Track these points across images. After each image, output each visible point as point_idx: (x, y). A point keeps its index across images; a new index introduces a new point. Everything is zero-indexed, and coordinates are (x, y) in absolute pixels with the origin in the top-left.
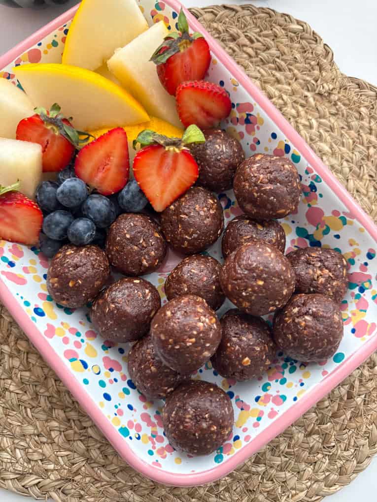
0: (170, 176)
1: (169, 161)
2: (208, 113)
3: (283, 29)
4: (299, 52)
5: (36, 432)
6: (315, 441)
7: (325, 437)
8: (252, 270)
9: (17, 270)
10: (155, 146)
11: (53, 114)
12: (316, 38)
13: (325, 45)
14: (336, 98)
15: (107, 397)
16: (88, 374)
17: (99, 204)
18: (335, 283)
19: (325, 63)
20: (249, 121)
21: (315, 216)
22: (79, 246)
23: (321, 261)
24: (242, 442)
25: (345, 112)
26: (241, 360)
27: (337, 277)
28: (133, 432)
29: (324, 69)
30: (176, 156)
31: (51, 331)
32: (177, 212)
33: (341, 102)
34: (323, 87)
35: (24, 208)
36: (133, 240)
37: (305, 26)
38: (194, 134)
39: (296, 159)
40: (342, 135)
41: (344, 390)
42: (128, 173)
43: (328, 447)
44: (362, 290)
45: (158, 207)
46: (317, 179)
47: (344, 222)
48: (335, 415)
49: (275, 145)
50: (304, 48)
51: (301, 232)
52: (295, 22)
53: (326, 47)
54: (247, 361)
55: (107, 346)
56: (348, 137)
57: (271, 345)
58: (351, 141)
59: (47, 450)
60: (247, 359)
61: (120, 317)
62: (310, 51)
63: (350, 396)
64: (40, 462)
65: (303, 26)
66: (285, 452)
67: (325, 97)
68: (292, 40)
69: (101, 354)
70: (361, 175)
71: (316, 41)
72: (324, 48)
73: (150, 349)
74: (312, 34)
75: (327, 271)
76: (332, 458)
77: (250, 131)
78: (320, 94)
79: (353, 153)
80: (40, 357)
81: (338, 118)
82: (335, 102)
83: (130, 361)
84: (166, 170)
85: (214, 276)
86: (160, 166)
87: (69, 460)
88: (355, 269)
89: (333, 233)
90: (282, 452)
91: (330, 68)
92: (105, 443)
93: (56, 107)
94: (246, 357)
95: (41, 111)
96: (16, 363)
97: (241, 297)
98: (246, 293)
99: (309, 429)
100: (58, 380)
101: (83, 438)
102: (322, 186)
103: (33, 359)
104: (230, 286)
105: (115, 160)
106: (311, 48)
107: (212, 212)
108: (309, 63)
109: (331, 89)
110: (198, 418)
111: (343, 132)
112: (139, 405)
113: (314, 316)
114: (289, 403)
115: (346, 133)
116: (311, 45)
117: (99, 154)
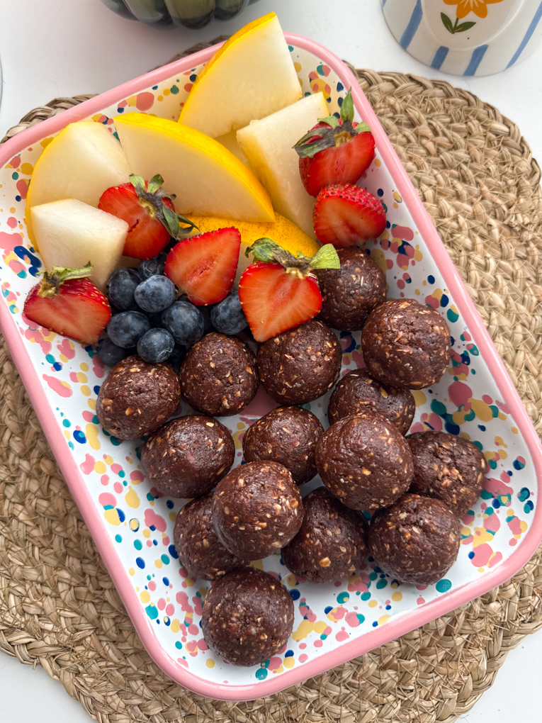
0: (283, 303)
1: (287, 286)
2: (353, 229)
3: (482, 125)
4: (496, 163)
5: (39, 579)
6: (389, 677)
7: (404, 676)
8: (360, 453)
9: (62, 376)
10: (274, 265)
11: (152, 188)
12: (523, 148)
13: (533, 160)
14: (530, 237)
15: (140, 563)
16: (124, 529)
17: (185, 316)
18: (462, 490)
19: (527, 186)
20: (403, 250)
21: (460, 394)
22: (148, 363)
23: (452, 457)
24: (295, 662)
25: (537, 258)
26: (318, 559)
27: (467, 483)
28: (162, 615)
29: (523, 194)
30: (297, 282)
31: (89, 464)
32: (283, 349)
33: (535, 244)
34: (516, 218)
35: (91, 302)
36: (218, 372)
37: (512, 127)
38: (328, 258)
39: (453, 317)
40: (525, 289)
41: (442, 624)
42: (231, 285)
43: (405, 690)
44: (497, 504)
45: (260, 335)
46: (473, 350)
47: (496, 414)
48: (422, 652)
49: (430, 290)
50: (503, 159)
51: (438, 407)
52: (501, 119)
53: (534, 163)
54: (327, 562)
55: (154, 495)
56: (532, 293)
57: (362, 548)
58: (535, 300)
59: (49, 604)
60: (326, 559)
61: (179, 467)
62: (511, 165)
63: (449, 632)
64: (36, 617)
65: (509, 128)
66: (347, 682)
67: (515, 231)
68: (490, 143)
69: (145, 504)
70: (537, 348)
71: (523, 152)
72: (531, 164)
73: (206, 515)
74: (520, 139)
75: (457, 472)
76: (406, 705)
77: (402, 263)
78: (510, 227)
79: (533, 316)
80: (65, 487)
81: (525, 265)
82: (526, 241)
83: (179, 522)
84: (280, 295)
85: (310, 444)
86: (275, 289)
87: (73, 624)
88: (495, 475)
89: (477, 421)
90: (344, 681)
91: (532, 194)
92: (123, 614)
93: (158, 179)
94: (325, 557)
95: (138, 181)
96: (34, 486)
97: (337, 483)
98: (345, 480)
99: (386, 661)
100: (80, 520)
101: (96, 601)
102: (477, 361)
103: (55, 487)
104: (327, 465)
105: (219, 265)
106: (513, 160)
107: (327, 359)
108: (505, 181)
109: (526, 223)
110: (247, 619)
111: (527, 285)
112: (177, 582)
113: (425, 529)
114: (366, 628)
115: (531, 287)
116: (515, 157)
117: (200, 253)
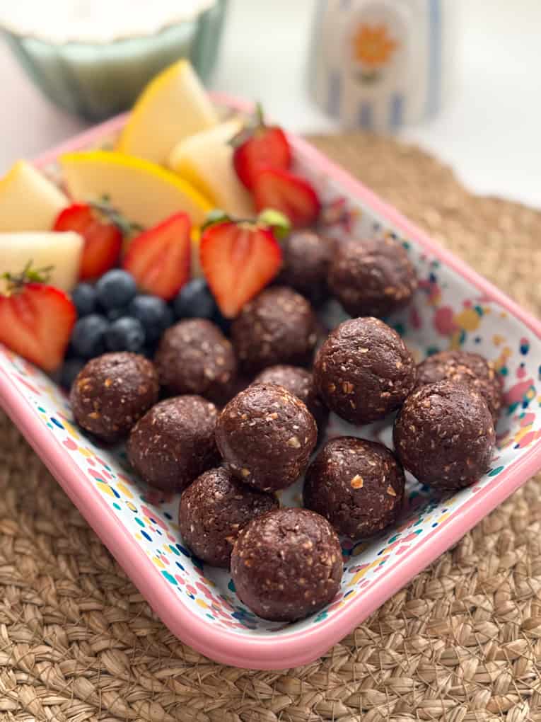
1: (243, 241)
5: (11, 661)
8: (352, 337)
10: (227, 223)
17: (149, 303)
18: (477, 382)
20: (344, 220)
23: (454, 358)
26: (348, 480)
27: (479, 375)
28: (183, 587)
30: (251, 236)
39: (406, 245)
43: (525, 680)
44: (525, 405)
46: (435, 264)
47: (479, 311)
54: (358, 482)
57: (394, 465)
60: (357, 477)
61: (173, 427)
64: (10, 714)
66: (447, 691)
75: (464, 367)
84: (239, 256)
86: (233, 248)
87: (63, 711)
88: (511, 381)
89: (471, 336)
90: (443, 692)
94: (355, 475)
97: (339, 376)
98: (346, 367)
99: (486, 651)
101: (90, 673)
102: (444, 273)
